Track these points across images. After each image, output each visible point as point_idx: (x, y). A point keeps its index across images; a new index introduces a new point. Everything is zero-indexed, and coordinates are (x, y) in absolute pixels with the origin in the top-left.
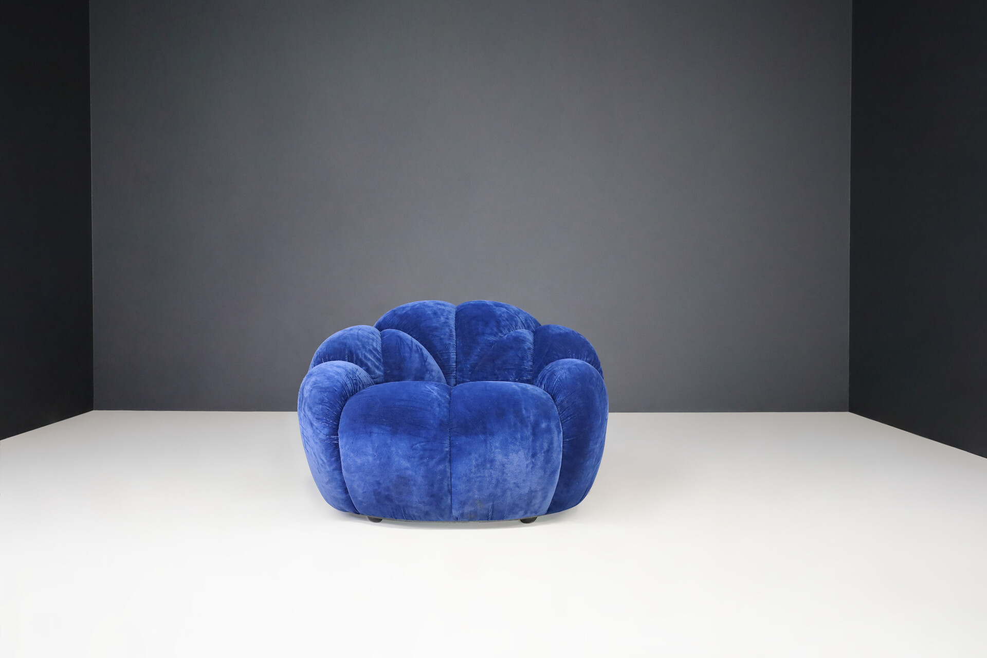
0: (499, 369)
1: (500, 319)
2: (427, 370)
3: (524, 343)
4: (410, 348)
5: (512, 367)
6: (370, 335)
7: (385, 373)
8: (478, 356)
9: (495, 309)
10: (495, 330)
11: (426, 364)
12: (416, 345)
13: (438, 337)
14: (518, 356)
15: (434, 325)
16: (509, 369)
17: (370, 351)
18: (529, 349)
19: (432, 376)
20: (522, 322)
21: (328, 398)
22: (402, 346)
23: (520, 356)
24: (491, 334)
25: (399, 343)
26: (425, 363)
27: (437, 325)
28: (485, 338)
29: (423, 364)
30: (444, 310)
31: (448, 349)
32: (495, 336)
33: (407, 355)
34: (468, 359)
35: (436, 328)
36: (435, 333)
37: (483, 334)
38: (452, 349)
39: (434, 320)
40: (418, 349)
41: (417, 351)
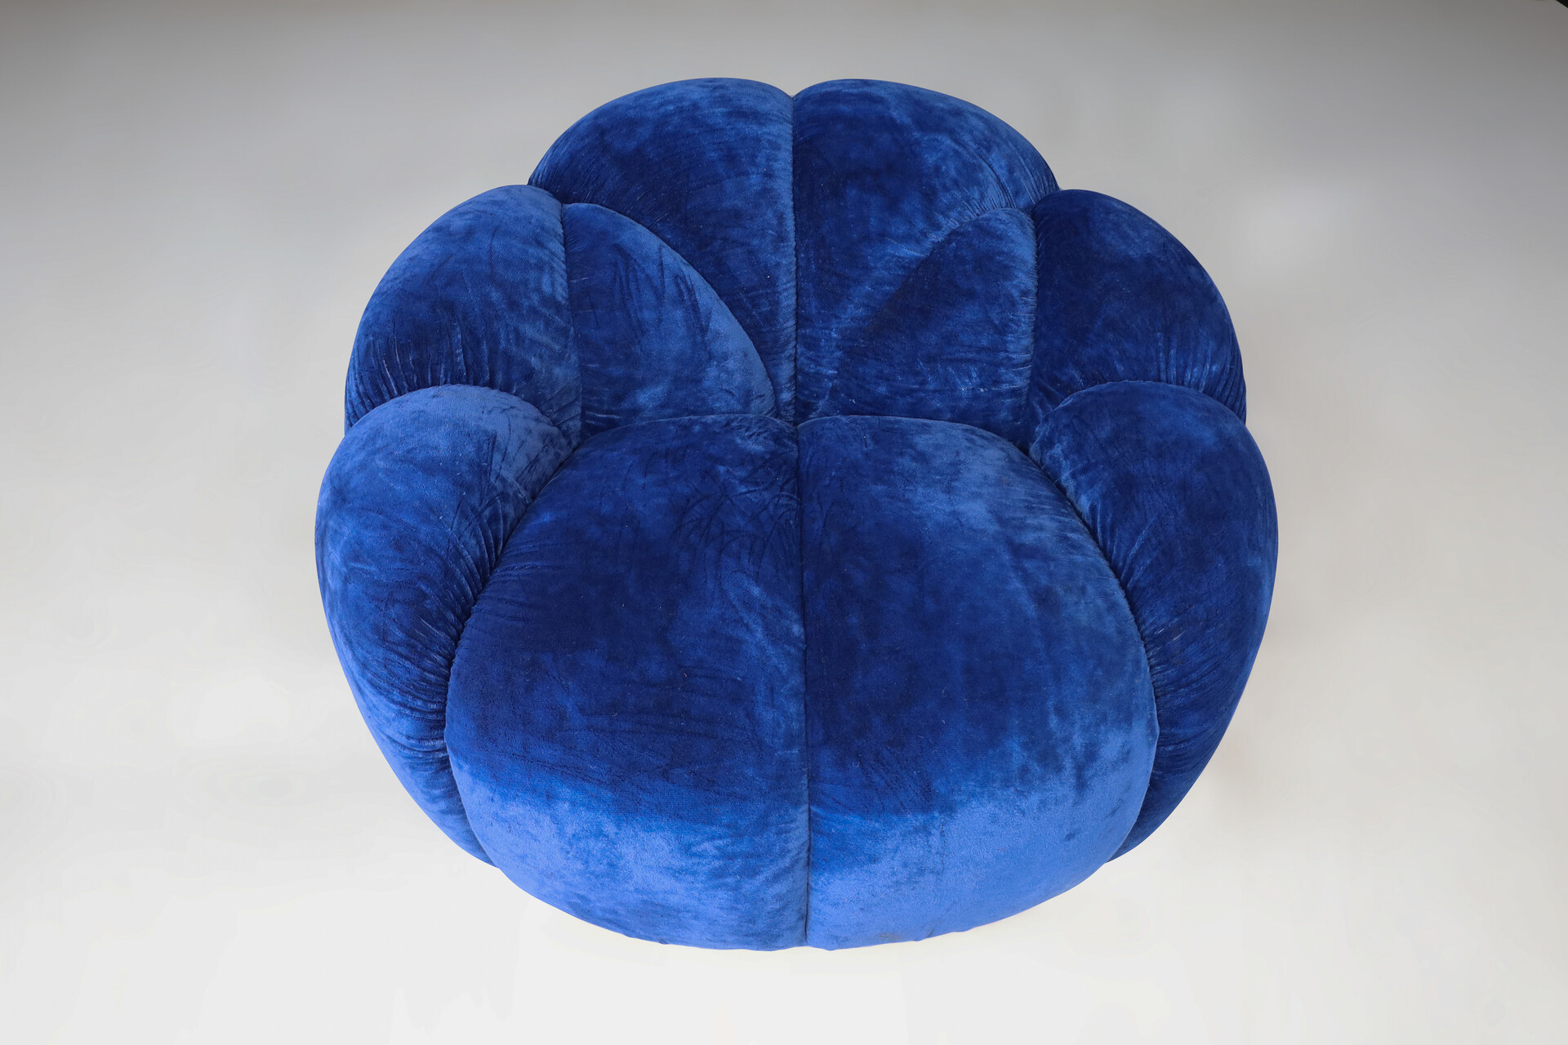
0: (930, 359)
1: (936, 182)
2: (711, 357)
3: (1006, 278)
4: (655, 290)
5: (970, 356)
6: (531, 250)
7: (583, 369)
8: (865, 305)
9: (918, 142)
10: (921, 225)
11: (709, 336)
12: (677, 277)
13: (742, 245)
14: (991, 322)
15: (727, 204)
16: (961, 360)
17: (533, 311)
18: (1025, 293)
19: (727, 372)
20: (998, 179)
21: (401, 627)
22: (633, 286)
23: (997, 322)
24: (906, 239)
25: (623, 273)
26: (703, 336)
27: (739, 203)
28: (890, 250)
29: (699, 338)
30: (757, 139)
31: (772, 283)
32: (918, 241)
33: (648, 315)
34: (837, 317)
35: (737, 215)
36: (735, 233)
37: (883, 236)
38: (785, 280)
39: (729, 185)
40: (681, 293)
41: (679, 300)
